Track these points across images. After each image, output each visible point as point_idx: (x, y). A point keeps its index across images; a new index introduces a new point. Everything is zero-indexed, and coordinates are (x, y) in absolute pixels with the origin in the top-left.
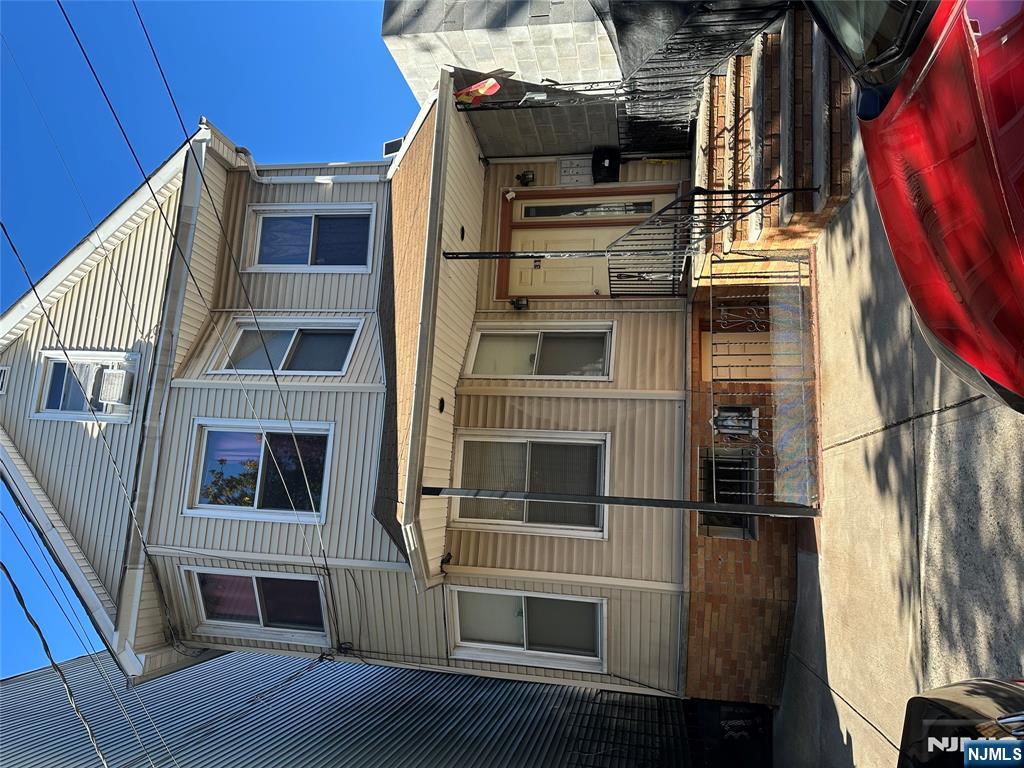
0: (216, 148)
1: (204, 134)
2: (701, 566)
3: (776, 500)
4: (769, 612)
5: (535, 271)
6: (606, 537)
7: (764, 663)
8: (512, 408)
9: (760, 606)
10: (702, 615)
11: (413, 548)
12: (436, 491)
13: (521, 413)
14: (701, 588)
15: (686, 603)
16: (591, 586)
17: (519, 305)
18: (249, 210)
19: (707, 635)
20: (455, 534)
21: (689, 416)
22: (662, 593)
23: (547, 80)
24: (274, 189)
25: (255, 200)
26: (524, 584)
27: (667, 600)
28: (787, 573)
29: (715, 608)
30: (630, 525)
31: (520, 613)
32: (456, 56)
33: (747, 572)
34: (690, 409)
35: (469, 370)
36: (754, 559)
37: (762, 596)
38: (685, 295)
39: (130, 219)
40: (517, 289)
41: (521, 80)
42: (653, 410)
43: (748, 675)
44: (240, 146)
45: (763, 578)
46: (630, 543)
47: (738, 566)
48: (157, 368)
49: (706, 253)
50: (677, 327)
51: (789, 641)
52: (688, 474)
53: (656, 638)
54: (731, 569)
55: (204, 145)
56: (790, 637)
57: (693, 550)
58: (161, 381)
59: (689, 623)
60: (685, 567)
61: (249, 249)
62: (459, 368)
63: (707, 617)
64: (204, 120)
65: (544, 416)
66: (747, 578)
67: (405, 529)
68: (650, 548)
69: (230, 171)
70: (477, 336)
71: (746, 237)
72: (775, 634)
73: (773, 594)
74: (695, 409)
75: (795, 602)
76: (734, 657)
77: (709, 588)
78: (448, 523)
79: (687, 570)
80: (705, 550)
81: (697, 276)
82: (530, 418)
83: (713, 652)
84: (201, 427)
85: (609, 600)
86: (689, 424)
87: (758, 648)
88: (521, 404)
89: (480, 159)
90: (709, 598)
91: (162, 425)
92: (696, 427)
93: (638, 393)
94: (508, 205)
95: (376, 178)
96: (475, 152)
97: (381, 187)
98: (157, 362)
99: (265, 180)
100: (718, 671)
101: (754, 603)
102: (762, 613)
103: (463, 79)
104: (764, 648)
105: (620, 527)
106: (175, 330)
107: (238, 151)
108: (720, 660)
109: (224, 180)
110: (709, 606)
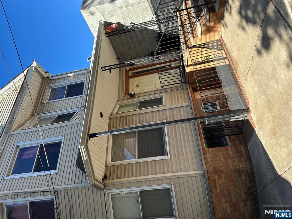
0: (38, 69)
2: (209, 159)
3: (230, 110)
4: (243, 174)
5: (137, 88)
6: (169, 157)
7: (248, 203)
9: (238, 171)
10: (214, 181)
14: (212, 168)
15: (207, 176)
16: (166, 179)
18: (47, 87)
19: (219, 192)
20: (109, 168)
22: (196, 176)
24: (56, 81)
25: (50, 83)
27: (198, 179)
28: (246, 156)
29: (220, 177)
30: (178, 151)
31: (138, 201)
32: (103, 16)
33: (229, 158)
35: (115, 112)
36: (231, 153)
37: (238, 167)
40: (131, 91)
43: (242, 211)
44: (46, 71)
45: (236, 160)
46: (179, 158)
47: (224, 157)
48: (5, 128)
49: (187, 48)
50: (185, 93)
51: (256, 188)
53: (198, 200)
54: (222, 158)
55: (34, 67)
56: (256, 186)
57: (205, 154)
58: (6, 133)
59: (210, 187)
60: (203, 160)
61: (46, 97)
62: (111, 112)
63: (217, 182)
64: (35, 60)
66: (229, 161)
67: (81, 148)
68: (187, 158)
70: (118, 107)
72: (248, 185)
73: (242, 165)
75: (253, 167)
76: (234, 202)
77: (215, 168)
78: (106, 164)
79: (204, 162)
80: (210, 153)
81: (187, 65)
82: (136, 121)
83: (224, 200)
84: (17, 147)
85: (174, 184)
87: (243, 195)
88: (133, 117)
89: (117, 58)
90: (216, 172)
91: (3, 147)
93: (174, 106)
94: (127, 72)
95: (86, 71)
96: (115, 57)
97: (88, 74)
98: (6, 126)
100: (229, 211)
101: (236, 171)
102: (240, 176)
103: (107, 25)
104: (246, 194)
105: (174, 153)
106: (15, 117)
107: (46, 73)
108: (228, 205)
110: (216, 177)
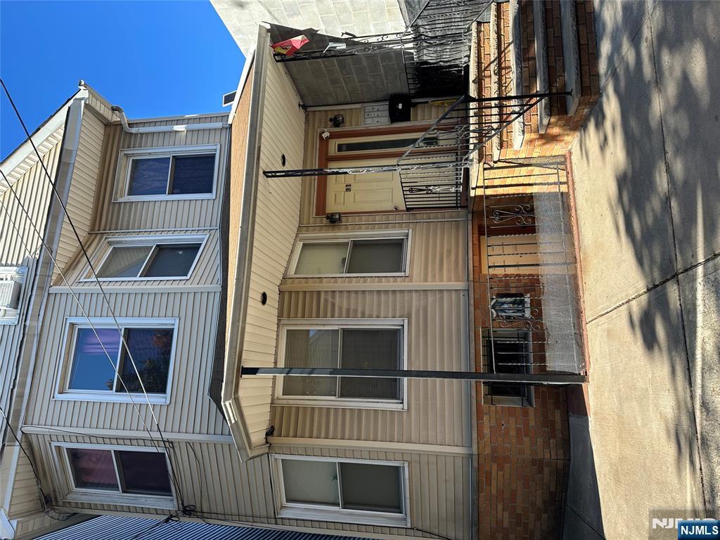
0: (93, 105)
1: (83, 93)
2: (487, 431)
3: (548, 369)
4: (546, 470)
5: (347, 193)
6: (406, 408)
7: (545, 516)
8: (326, 301)
9: (539, 464)
10: (489, 474)
11: (233, 422)
12: (253, 371)
13: (333, 305)
14: (488, 451)
15: (475, 464)
16: (394, 452)
17: (334, 220)
18: (121, 154)
19: (494, 492)
20: (279, 410)
21: (472, 302)
22: (455, 456)
23: (347, 33)
24: (141, 138)
25: (126, 145)
26: (337, 452)
27: (459, 462)
28: (561, 436)
29: (501, 468)
30: (426, 398)
31: (335, 477)
32: (270, 13)
33: (527, 435)
34: (473, 296)
35: (292, 272)
36: (532, 423)
37: (540, 456)
38: (466, 207)
39: (24, 161)
40: (332, 207)
41: (325, 34)
42: (442, 299)
43: (531, 526)
44: (114, 105)
45: (540, 441)
46: (426, 413)
47: (518, 430)
48: (37, 277)
49: (479, 163)
50: (461, 233)
51: (566, 495)
52: (473, 351)
53: (451, 496)
54: (513, 433)
55: (83, 102)
56: (566, 492)
57: (480, 417)
58: (41, 288)
59: (479, 482)
60: (473, 432)
61: (120, 184)
62: (283, 270)
63: (494, 475)
64: (83, 83)
65: (352, 307)
66: (526, 439)
67: (225, 405)
68: (443, 416)
69: (108, 125)
70: (300, 245)
71: (512, 146)
72: (553, 489)
73: (549, 454)
74: (477, 296)
75: (569, 460)
76: (519, 511)
77: (494, 450)
78: (273, 400)
79: (475, 435)
80: (490, 417)
81: (474, 186)
82: (341, 308)
83: (500, 507)
84: (72, 325)
85: (410, 463)
86: (472, 309)
87: (539, 502)
88: (334, 297)
89: (300, 105)
90: (494, 459)
91: (40, 324)
92: (478, 312)
93: (430, 285)
94: (324, 143)
95: (219, 125)
96: (296, 100)
97: (224, 132)
98: (38, 273)
99: (134, 130)
100: (506, 524)
101: (534, 462)
102: (541, 471)
103: (279, 34)
104: (544, 502)
105: (418, 399)
106: (55, 247)
107: (113, 109)
108: (506, 514)
109: (103, 132)
110: (495, 467)
